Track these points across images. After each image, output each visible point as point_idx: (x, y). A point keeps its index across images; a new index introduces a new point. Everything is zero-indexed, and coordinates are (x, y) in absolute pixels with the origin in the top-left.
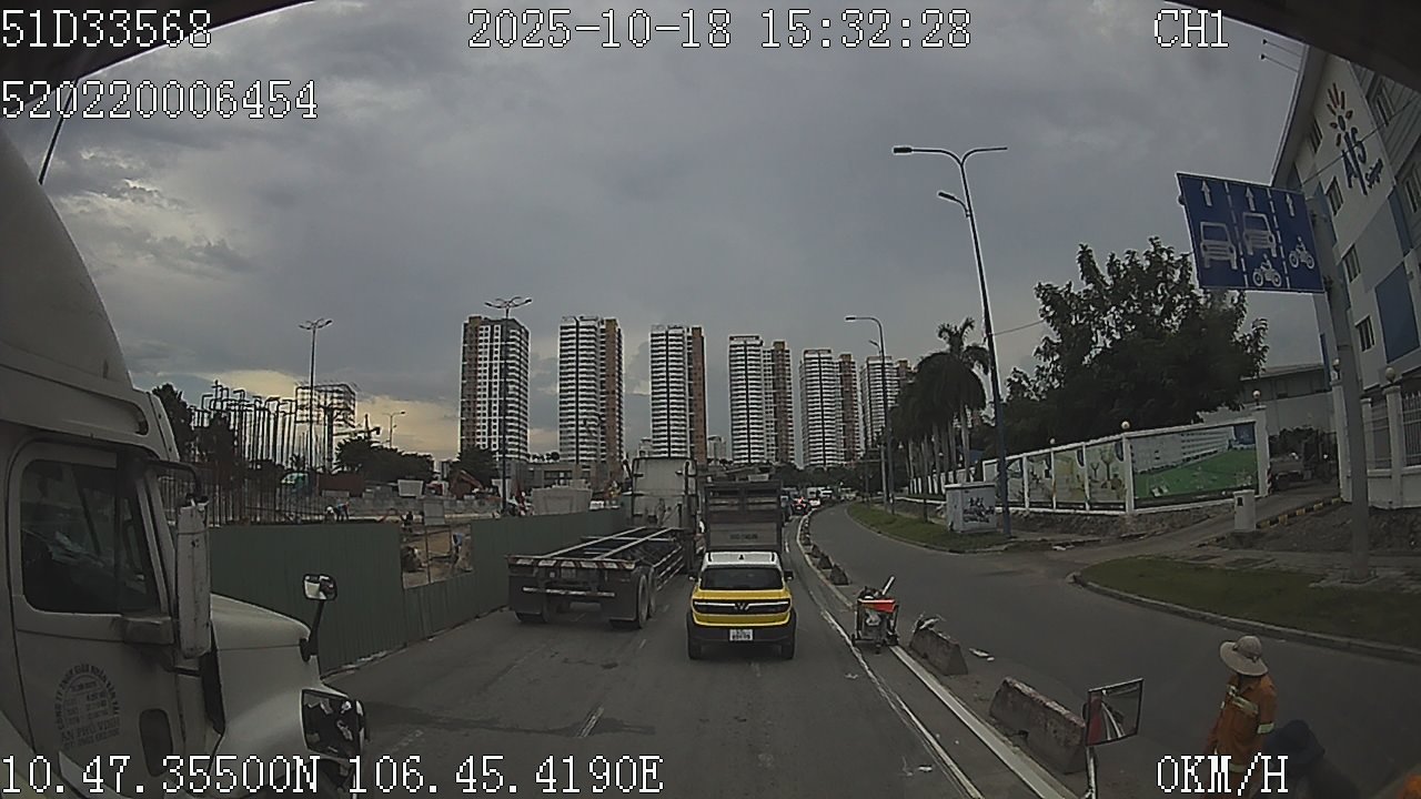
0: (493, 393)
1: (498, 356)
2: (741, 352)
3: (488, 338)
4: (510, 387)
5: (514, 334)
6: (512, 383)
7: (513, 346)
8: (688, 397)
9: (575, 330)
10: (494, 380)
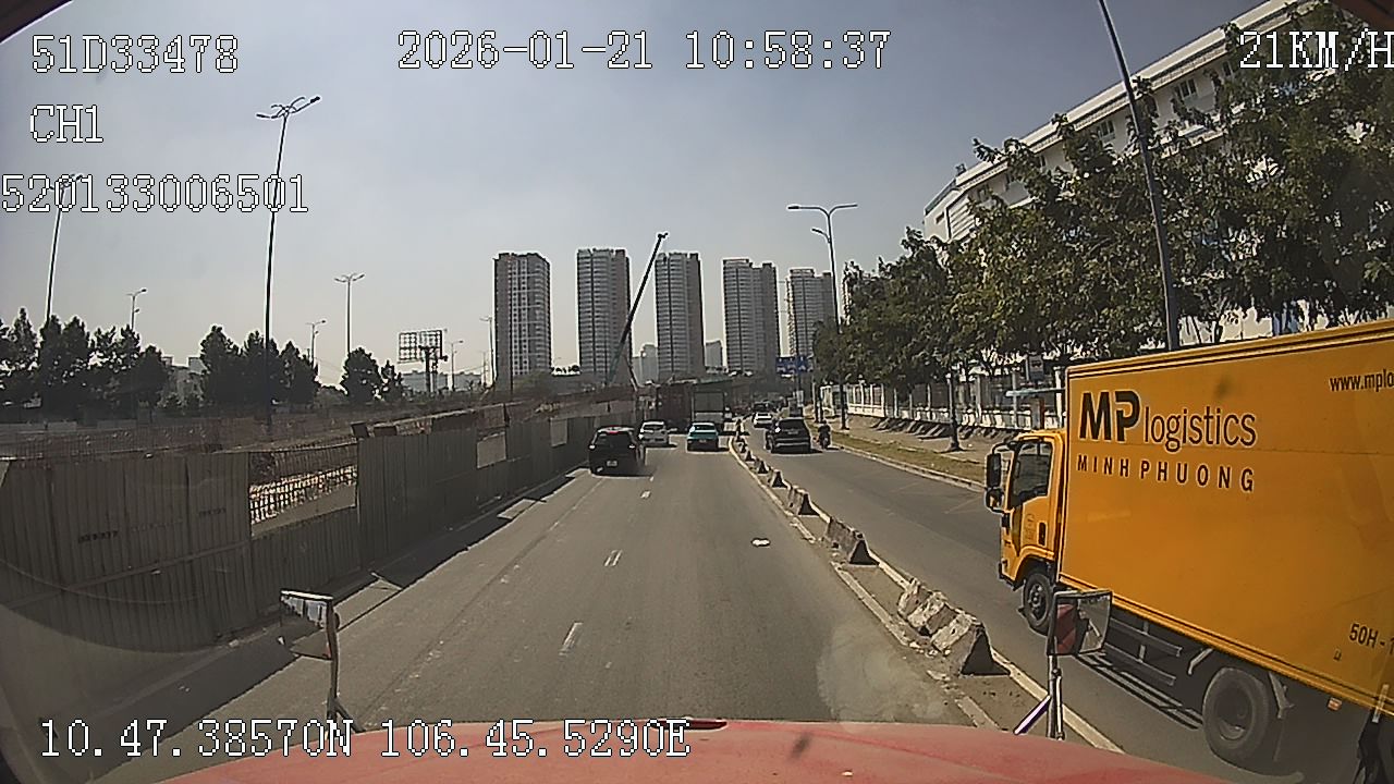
0: (523, 317)
1: (526, 286)
2: (735, 273)
3: (517, 271)
4: (537, 312)
5: (538, 267)
6: (538, 308)
7: (538, 277)
8: (687, 314)
9: (589, 260)
10: (522, 307)
